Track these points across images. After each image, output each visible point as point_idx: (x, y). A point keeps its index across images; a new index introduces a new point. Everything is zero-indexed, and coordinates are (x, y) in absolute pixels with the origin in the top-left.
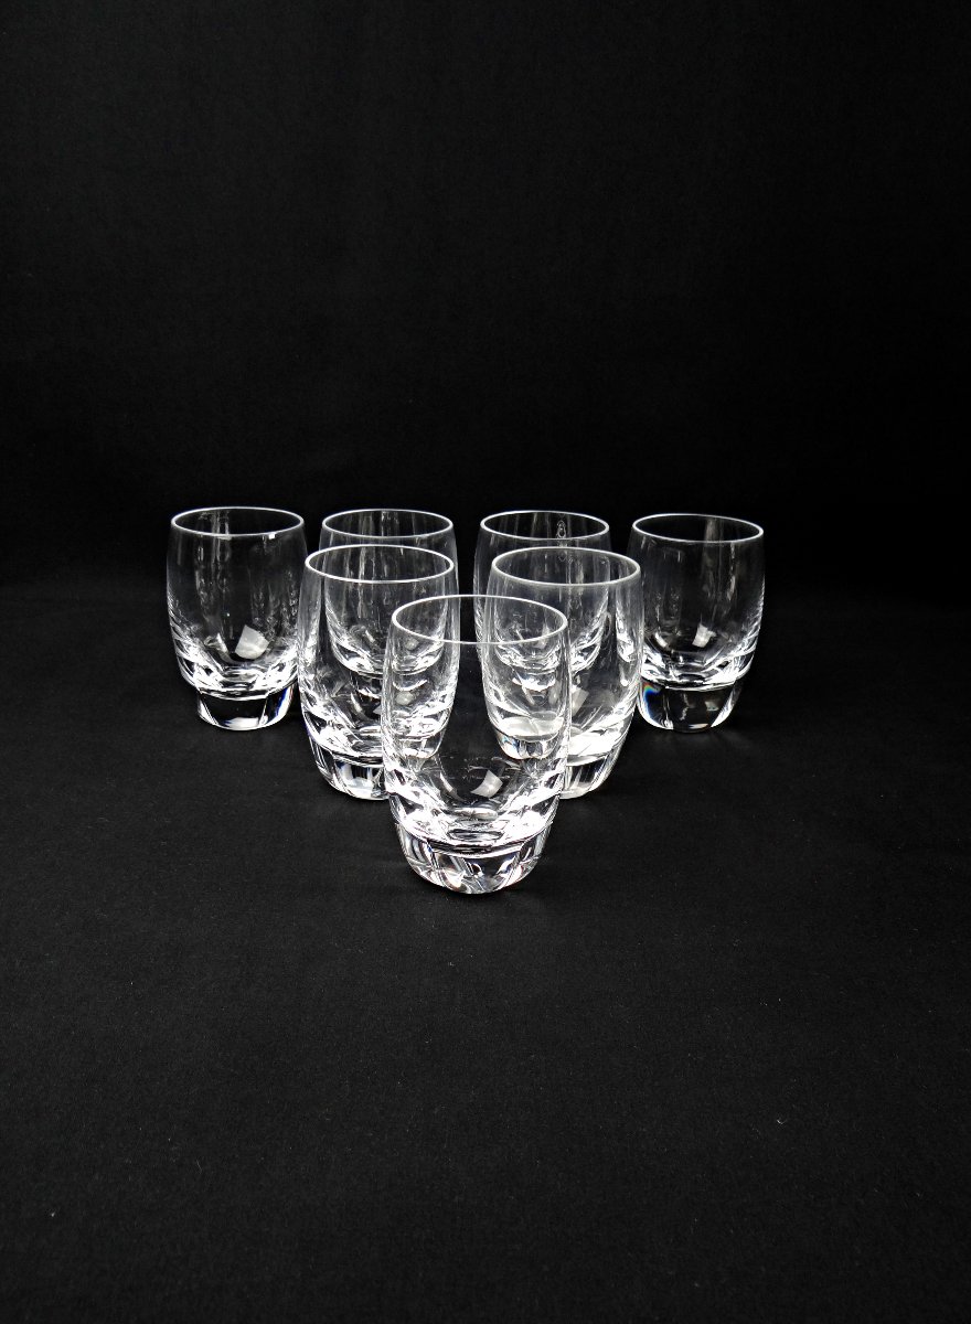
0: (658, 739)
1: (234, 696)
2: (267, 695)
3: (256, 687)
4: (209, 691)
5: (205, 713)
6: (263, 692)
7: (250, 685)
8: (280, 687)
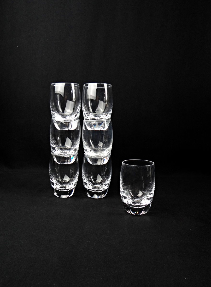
1: (62, 190)
2: (69, 190)
3: (67, 188)
4: (57, 189)
5: (55, 194)
6: (68, 189)
7: (65, 188)
8: (72, 188)
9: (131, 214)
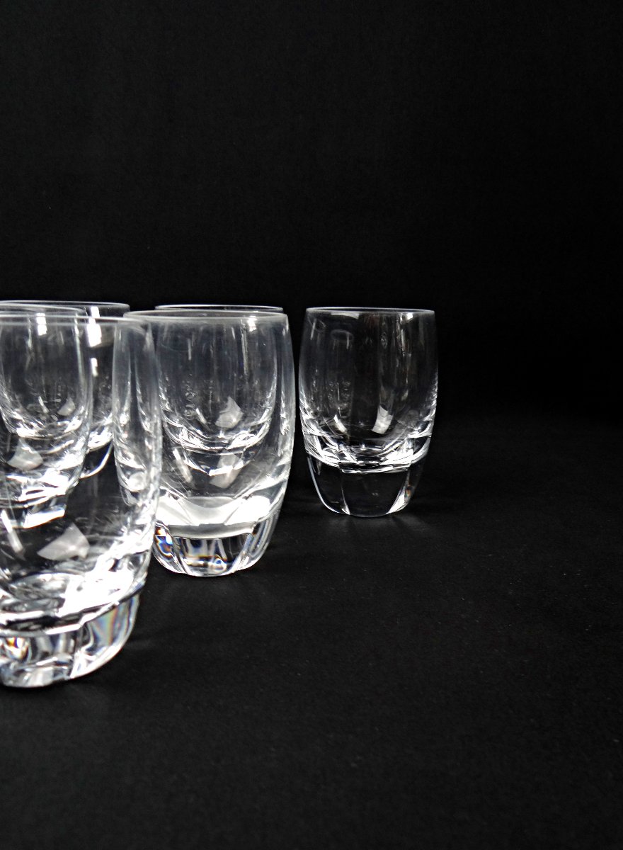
0: (334, 522)
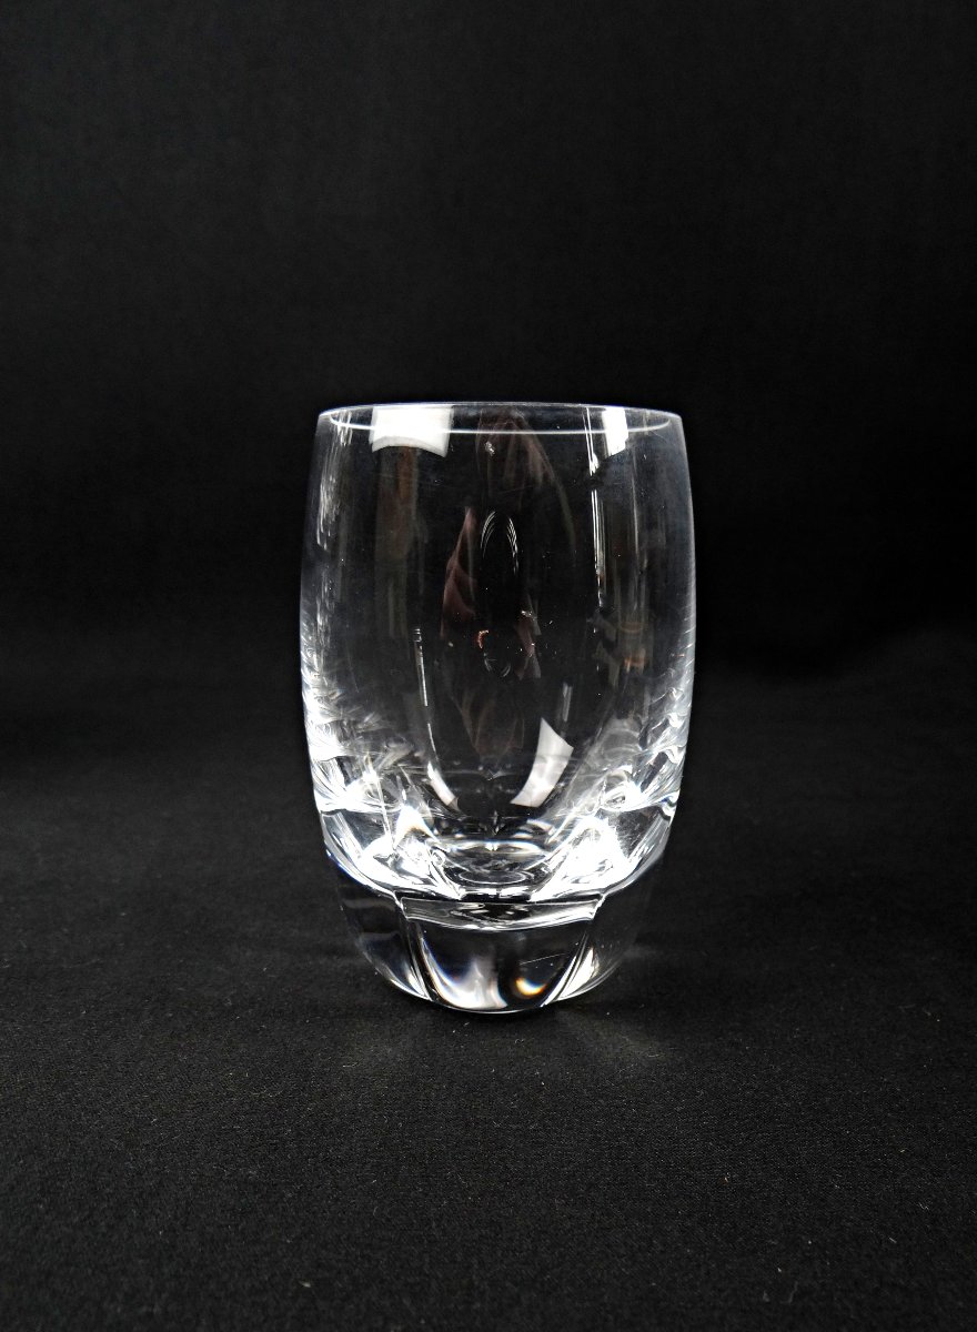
9: (438, 1007)
